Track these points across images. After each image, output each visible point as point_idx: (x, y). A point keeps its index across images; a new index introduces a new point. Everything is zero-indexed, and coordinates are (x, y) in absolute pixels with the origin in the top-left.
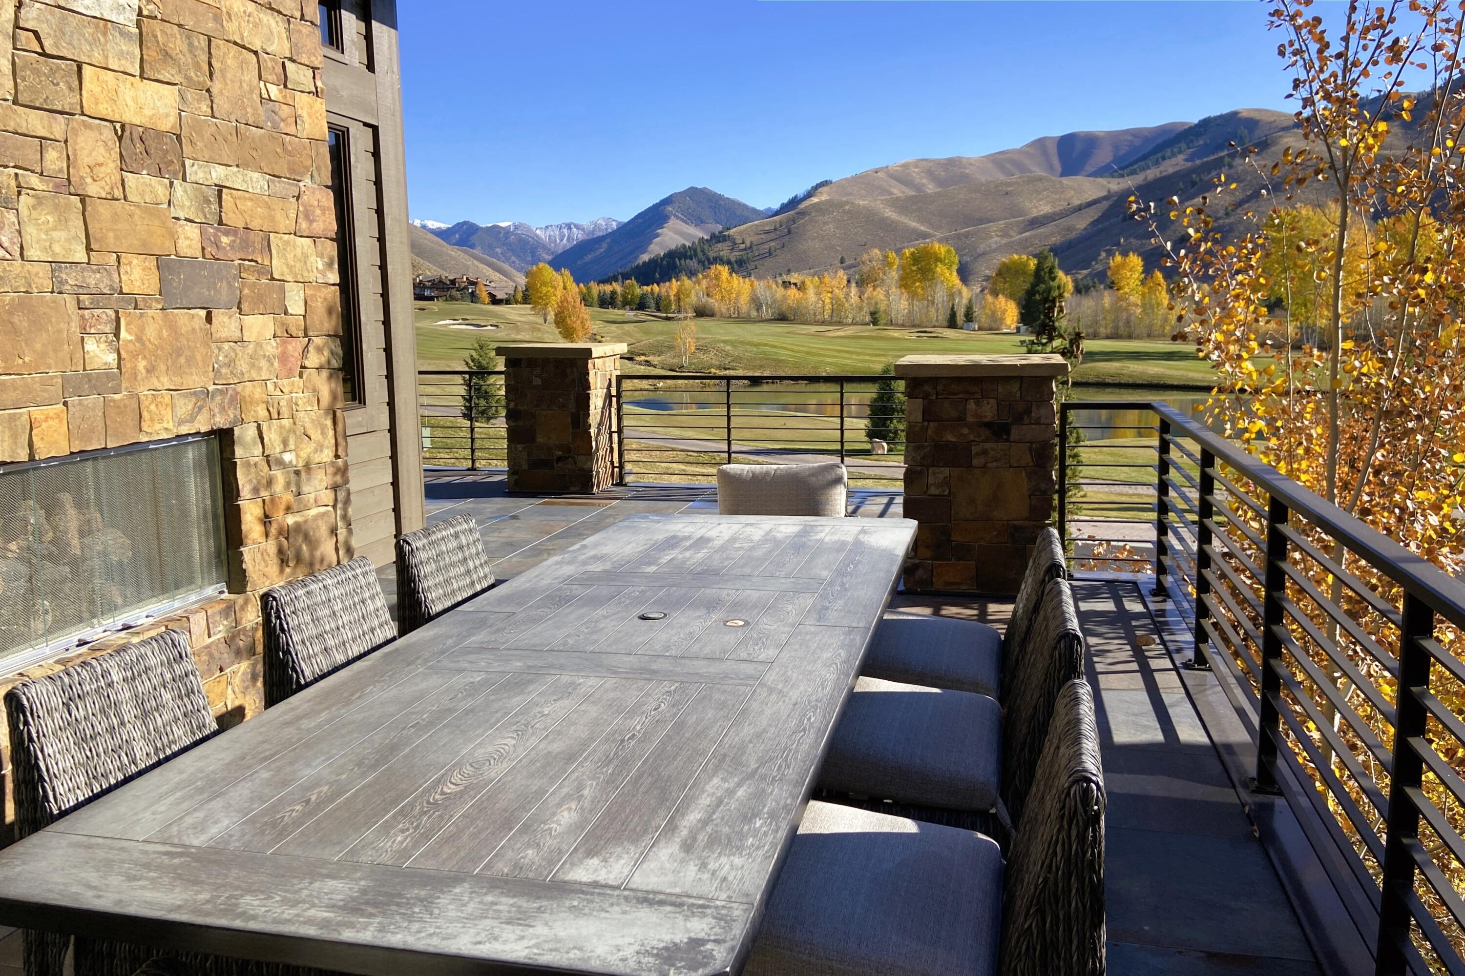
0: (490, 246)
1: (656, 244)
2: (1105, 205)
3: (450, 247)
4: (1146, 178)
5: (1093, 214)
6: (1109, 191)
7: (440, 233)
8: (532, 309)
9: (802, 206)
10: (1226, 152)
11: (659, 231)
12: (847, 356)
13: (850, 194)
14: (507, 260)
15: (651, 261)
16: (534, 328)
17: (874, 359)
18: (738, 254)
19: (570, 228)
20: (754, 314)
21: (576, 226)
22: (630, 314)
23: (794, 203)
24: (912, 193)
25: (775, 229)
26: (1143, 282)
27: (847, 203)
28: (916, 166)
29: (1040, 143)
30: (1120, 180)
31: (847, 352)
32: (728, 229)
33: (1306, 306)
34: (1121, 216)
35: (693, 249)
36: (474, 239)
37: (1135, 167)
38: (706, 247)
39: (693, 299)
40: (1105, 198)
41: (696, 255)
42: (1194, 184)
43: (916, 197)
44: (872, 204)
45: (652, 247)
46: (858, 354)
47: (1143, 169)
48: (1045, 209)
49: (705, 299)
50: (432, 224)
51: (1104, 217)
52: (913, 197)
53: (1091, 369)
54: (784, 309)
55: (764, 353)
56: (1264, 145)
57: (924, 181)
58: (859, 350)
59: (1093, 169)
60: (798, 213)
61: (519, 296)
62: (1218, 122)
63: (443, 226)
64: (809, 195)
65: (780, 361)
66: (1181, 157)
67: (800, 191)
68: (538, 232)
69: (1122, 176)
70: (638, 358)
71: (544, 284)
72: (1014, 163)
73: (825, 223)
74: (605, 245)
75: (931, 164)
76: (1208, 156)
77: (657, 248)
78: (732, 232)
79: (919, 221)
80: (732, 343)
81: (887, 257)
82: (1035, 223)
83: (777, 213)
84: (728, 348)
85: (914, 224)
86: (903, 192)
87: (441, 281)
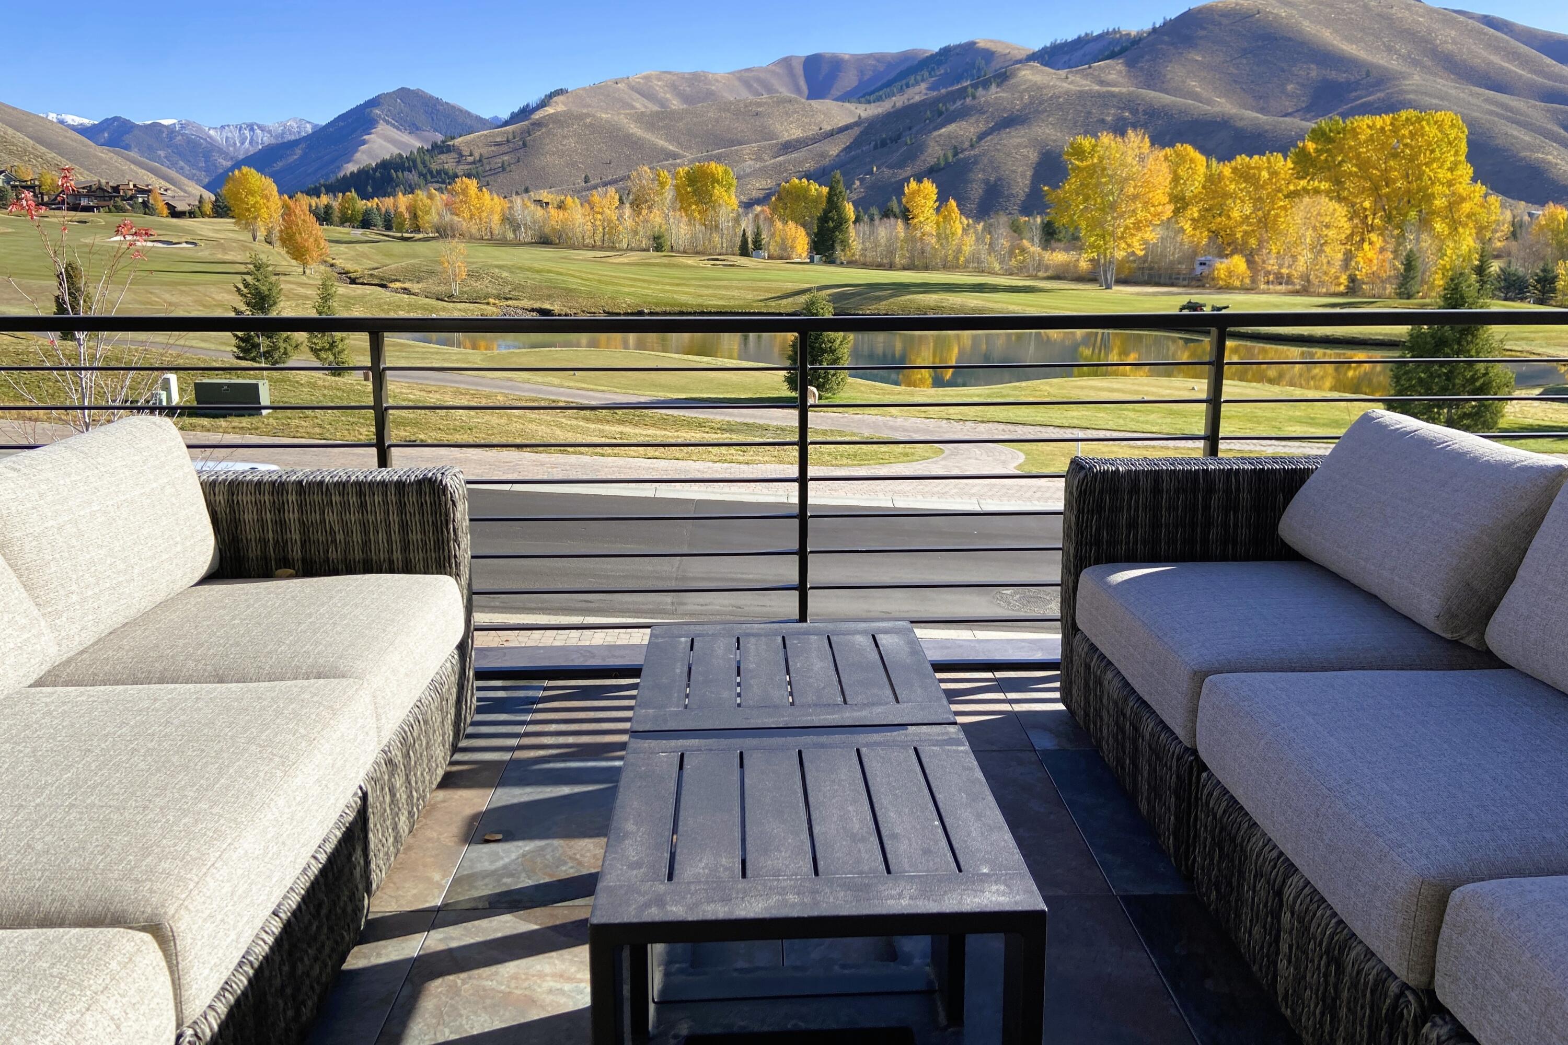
0: (150, 148)
1: (363, 152)
2: (857, 131)
3: (99, 148)
4: (894, 106)
5: (845, 140)
6: (860, 117)
7: (83, 131)
8: (235, 223)
9: (537, 116)
10: (969, 83)
11: (366, 137)
12: (645, 285)
13: (590, 106)
14: (173, 165)
15: (360, 172)
16: (243, 246)
17: (675, 288)
18: (467, 167)
19: (252, 130)
20: (510, 236)
21: (259, 127)
22: (358, 233)
23: (525, 113)
24: (656, 108)
25: (508, 141)
26: (938, 210)
27: (588, 115)
28: (659, 79)
29: (786, 62)
30: (867, 106)
31: (644, 281)
32: (453, 138)
33: (1104, 237)
34: (873, 144)
35: (411, 159)
36: (127, 138)
37: (881, 93)
38: (427, 158)
39: (433, 217)
40: (856, 124)
41: (415, 166)
42: (940, 114)
43: (662, 113)
44: (616, 118)
45: (358, 155)
46: (657, 283)
47: (889, 96)
48: (795, 132)
49: (448, 217)
50: (73, 119)
51: (857, 143)
52: (657, 112)
53: (911, 301)
54: (547, 230)
55: (550, 280)
56: (1002, 77)
57: (668, 96)
58: (657, 279)
59: (839, 94)
60: (533, 124)
61: (208, 208)
62: (958, 50)
63: (87, 122)
64: (543, 104)
65: (571, 290)
66: (923, 86)
67: (533, 99)
68: (212, 132)
69: (869, 102)
70: (392, 285)
71: (251, 193)
72: (759, 80)
73: (564, 137)
74: (298, 152)
75: (675, 78)
76: (952, 84)
77: (365, 157)
78: (458, 141)
79: (666, 140)
80: (510, 269)
81: (659, 176)
82: (788, 147)
83: (506, 123)
84: (505, 274)
85: (662, 143)
86: (646, 107)
87: (100, 188)
